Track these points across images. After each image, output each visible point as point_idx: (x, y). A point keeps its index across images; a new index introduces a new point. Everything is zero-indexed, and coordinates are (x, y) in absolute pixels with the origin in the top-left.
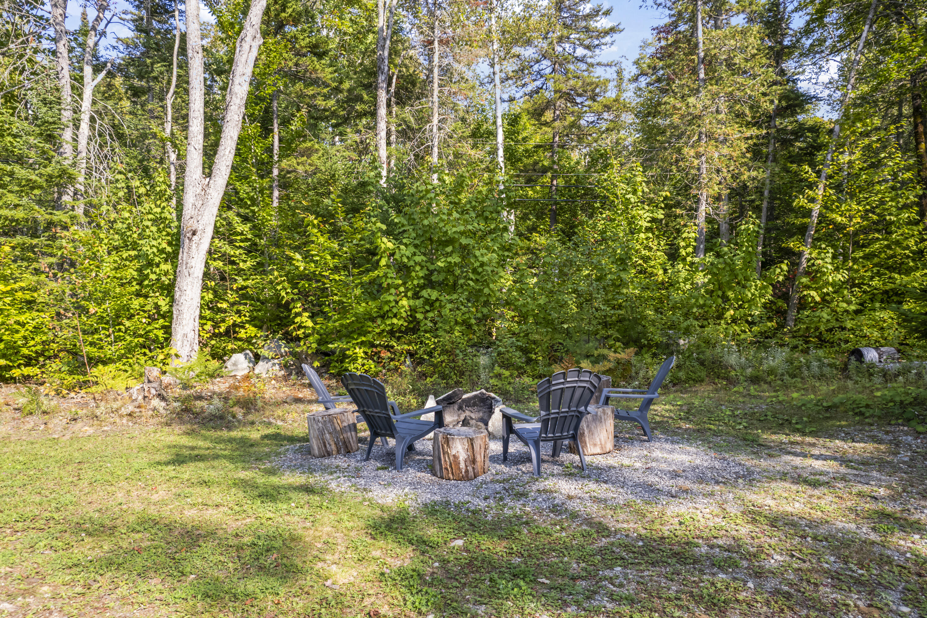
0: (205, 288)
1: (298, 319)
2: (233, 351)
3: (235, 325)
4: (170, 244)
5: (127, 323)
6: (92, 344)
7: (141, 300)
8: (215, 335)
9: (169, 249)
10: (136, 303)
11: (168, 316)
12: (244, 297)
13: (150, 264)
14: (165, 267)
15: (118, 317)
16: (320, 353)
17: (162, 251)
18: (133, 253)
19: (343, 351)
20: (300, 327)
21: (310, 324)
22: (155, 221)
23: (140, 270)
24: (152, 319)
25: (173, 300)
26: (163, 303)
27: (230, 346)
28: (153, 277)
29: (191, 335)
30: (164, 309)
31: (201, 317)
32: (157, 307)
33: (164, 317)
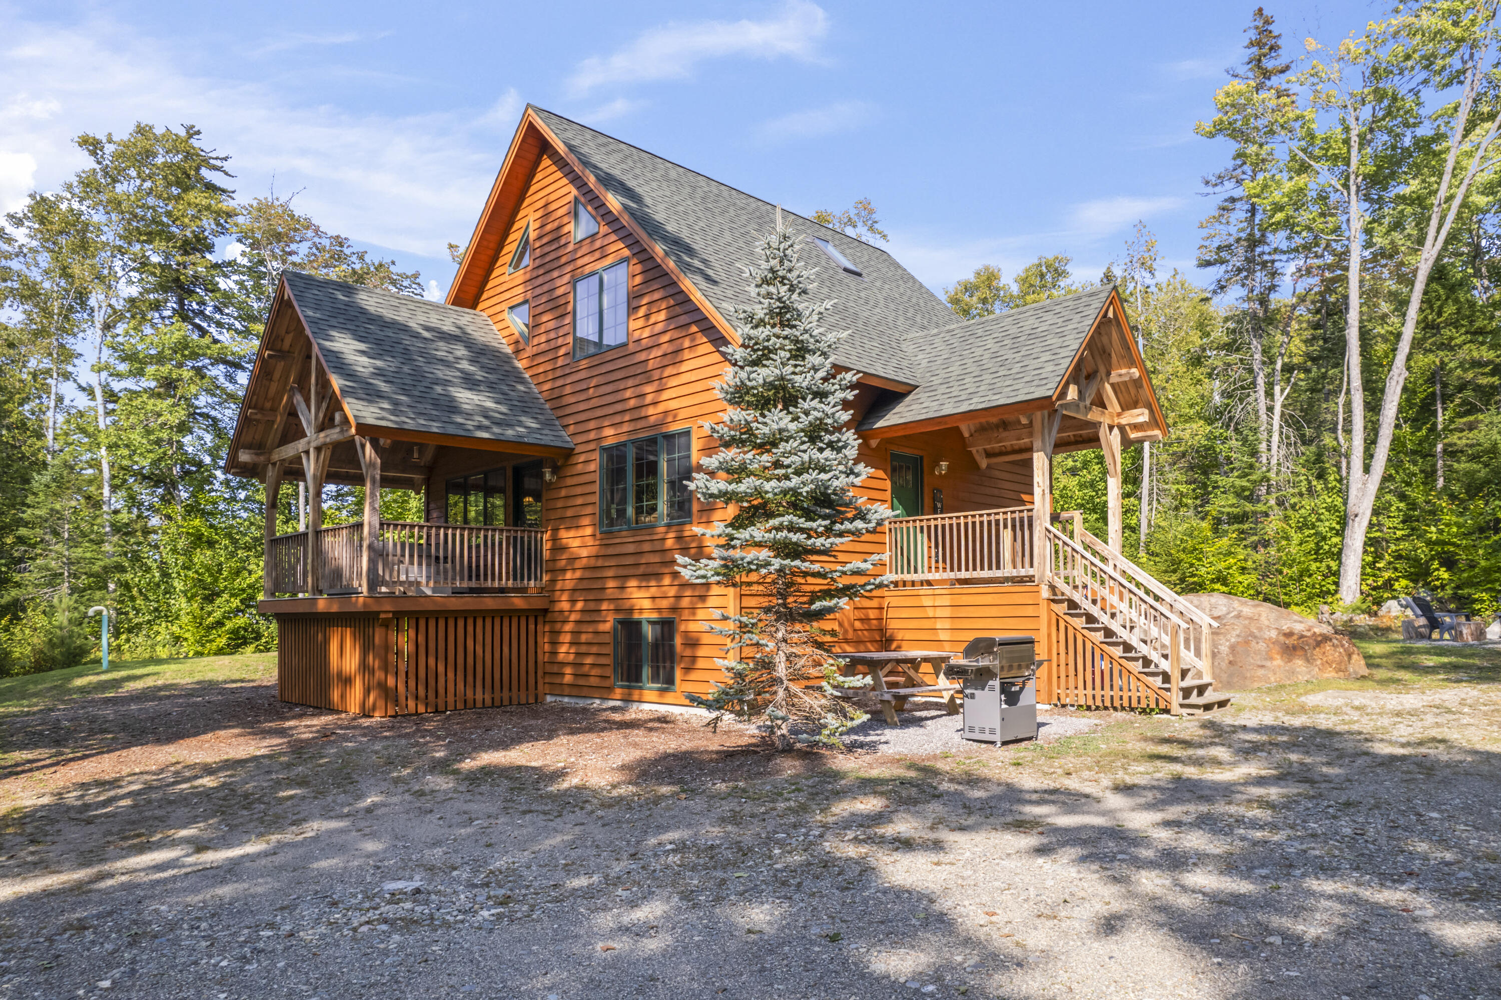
0: (1365, 552)
1: (1436, 573)
2: (1388, 598)
3: (1390, 579)
4: (1338, 523)
5: (1308, 580)
6: (1286, 594)
7: (1318, 564)
8: (1374, 589)
9: (1338, 527)
10: (1314, 566)
11: (1337, 574)
12: (1399, 557)
13: (1324, 538)
14: (1336, 540)
15: (1301, 576)
16: (1455, 597)
17: (1332, 529)
18: (1312, 532)
19: (1470, 595)
20: (1438, 579)
21: (1446, 576)
22: (1328, 509)
23: (1317, 544)
24: (1326, 577)
25: (1340, 563)
26: (1334, 565)
27: (1385, 595)
28: (1326, 547)
29: (1354, 587)
30: (1335, 568)
31: (1363, 574)
32: (1329, 567)
33: (1334, 575)
